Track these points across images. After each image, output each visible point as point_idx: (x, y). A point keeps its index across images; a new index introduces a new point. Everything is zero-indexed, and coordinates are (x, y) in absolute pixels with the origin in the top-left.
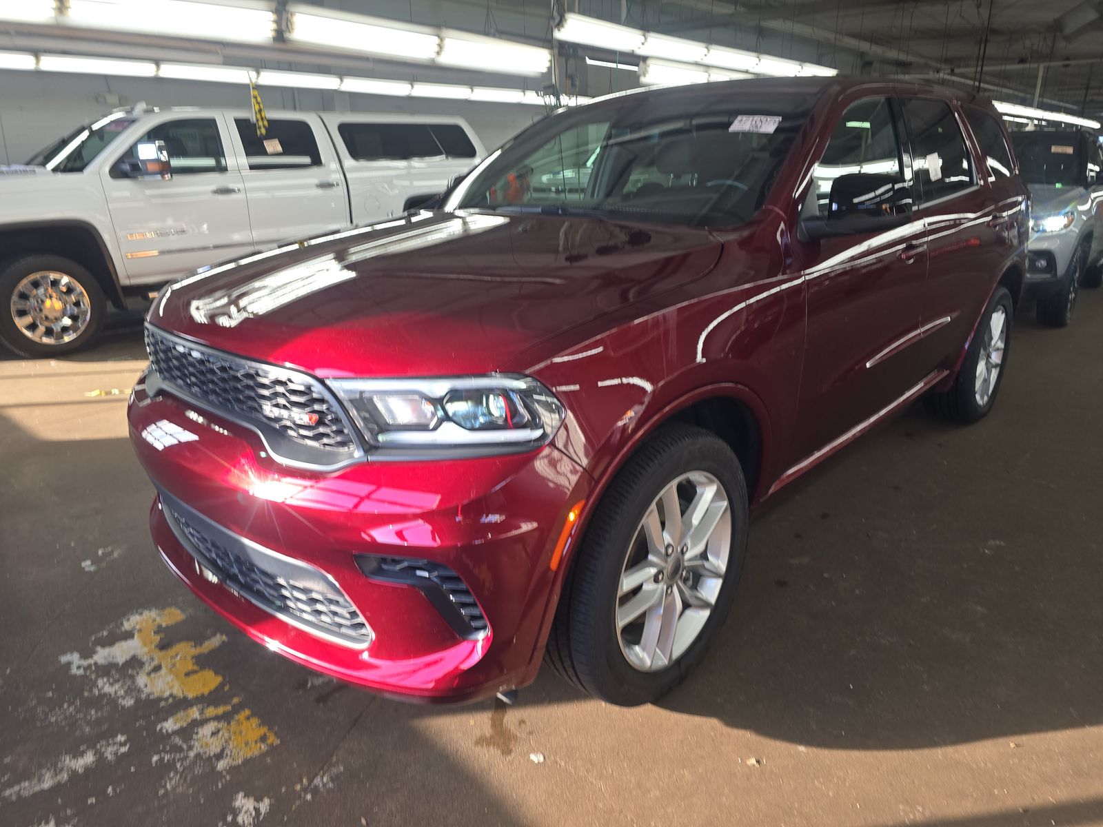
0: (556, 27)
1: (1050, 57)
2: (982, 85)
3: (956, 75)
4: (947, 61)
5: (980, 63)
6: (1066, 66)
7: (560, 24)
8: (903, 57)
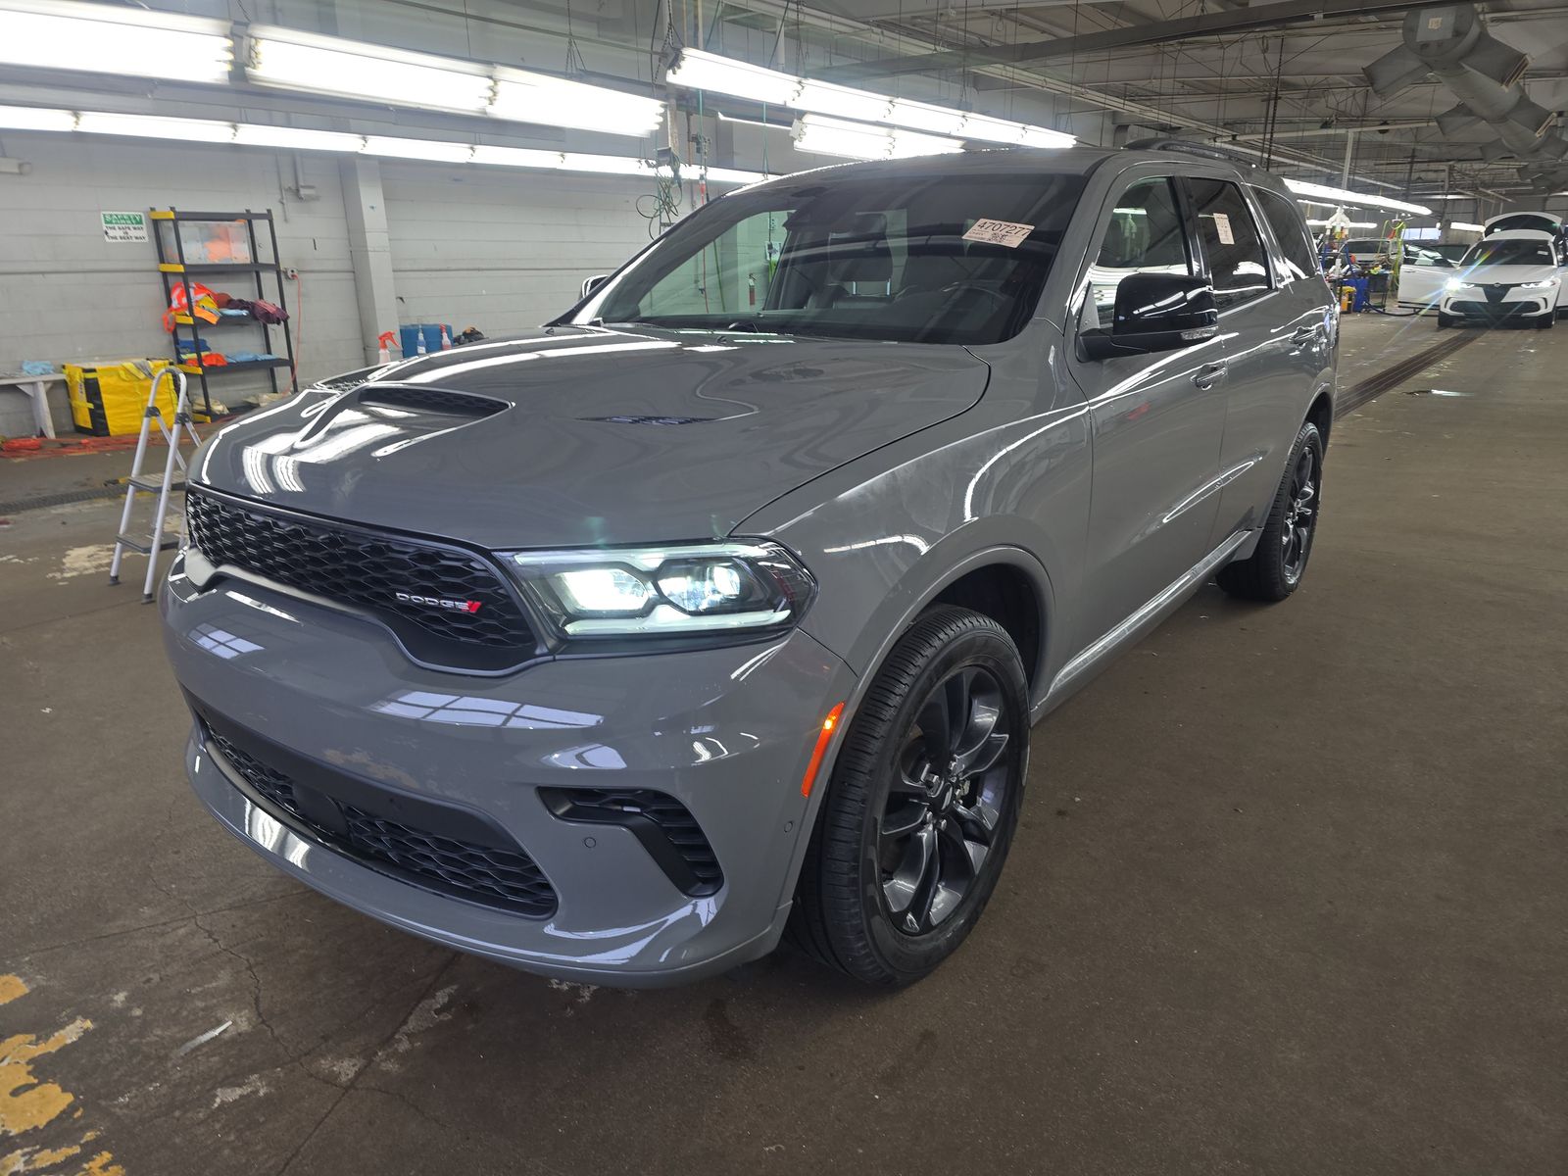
0: (669, 68)
1: (1361, 119)
2: (1272, 157)
3: (1239, 144)
4: (1227, 125)
5: (1269, 126)
6: (1383, 132)
7: (675, 62)
8: (1165, 118)
